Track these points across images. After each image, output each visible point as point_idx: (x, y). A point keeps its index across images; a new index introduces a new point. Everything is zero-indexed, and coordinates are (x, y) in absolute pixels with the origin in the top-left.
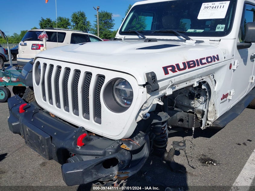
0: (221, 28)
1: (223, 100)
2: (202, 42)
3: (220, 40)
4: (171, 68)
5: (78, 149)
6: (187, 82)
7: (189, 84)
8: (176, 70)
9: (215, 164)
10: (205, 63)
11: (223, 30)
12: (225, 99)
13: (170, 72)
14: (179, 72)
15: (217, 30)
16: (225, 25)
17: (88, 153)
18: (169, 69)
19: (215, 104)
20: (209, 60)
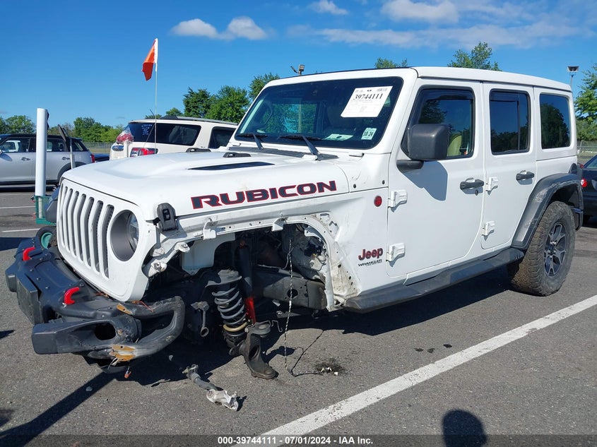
0: (369, 133)
1: (366, 260)
3: (363, 154)
4: (208, 200)
5: (62, 308)
6: (252, 223)
8: (220, 202)
9: (336, 373)
10: (295, 195)
11: (370, 138)
12: (372, 259)
13: (204, 204)
14: (224, 206)
15: (364, 138)
16: (375, 129)
17: (73, 314)
18: (203, 200)
19: (344, 265)
20: (307, 189)
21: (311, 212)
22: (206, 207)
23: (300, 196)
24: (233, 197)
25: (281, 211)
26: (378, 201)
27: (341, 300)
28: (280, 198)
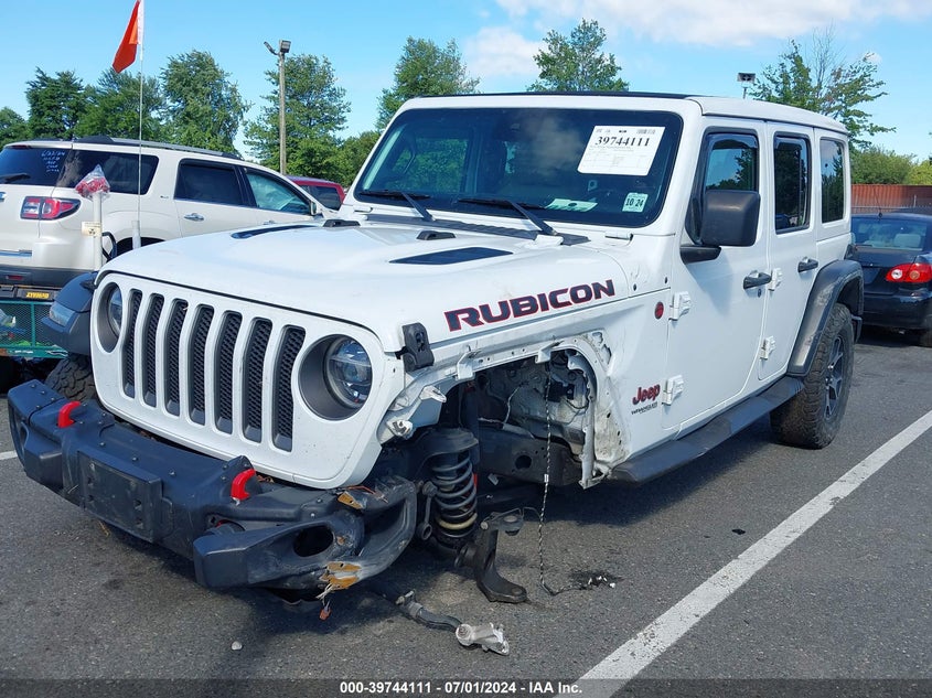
0: (636, 202)
1: (641, 405)
2: (584, 239)
3: (632, 236)
4: (466, 315)
5: (232, 506)
6: (515, 350)
7: (519, 355)
8: (481, 319)
9: (613, 585)
10: (568, 304)
11: (640, 209)
12: (648, 402)
13: (463, 323)
14: (487, 326)
15: (626, 208)
16: (646, 196)
17: (257, 515)
18: (460, 317)
19: (614, 413)
20: (581, 294)
21: (580, 331)
22: (466, 328)
23: (575, 306)
24: (496, 311)
25: (550, 331)
26: (659, 311)
27: (604, 470)
28: (552, 310)
